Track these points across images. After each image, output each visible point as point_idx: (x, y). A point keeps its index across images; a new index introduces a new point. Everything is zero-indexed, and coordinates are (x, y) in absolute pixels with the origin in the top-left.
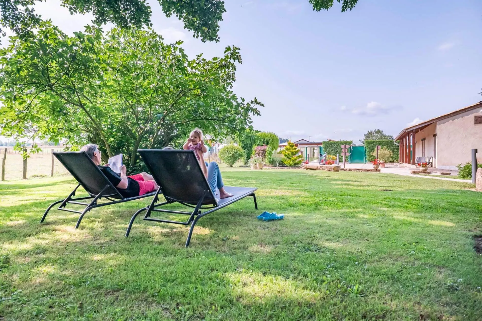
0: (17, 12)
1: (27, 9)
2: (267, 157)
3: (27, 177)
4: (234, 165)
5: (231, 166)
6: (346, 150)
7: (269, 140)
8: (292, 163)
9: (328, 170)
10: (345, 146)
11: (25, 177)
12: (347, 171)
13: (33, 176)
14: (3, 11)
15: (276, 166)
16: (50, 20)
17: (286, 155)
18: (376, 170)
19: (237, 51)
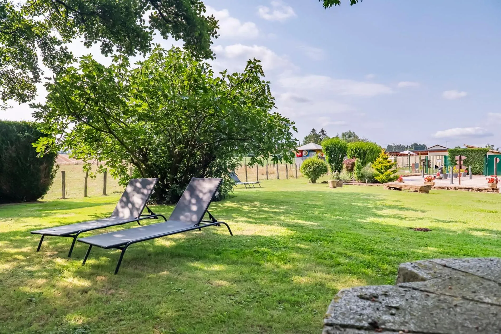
0: (54, 52)
1: (62, 48)
2: (355, 172)
3: (107, 193)
4: (317, 181)
5: (314, 181)
6: (462, 162)
7: (367, 150)
8: (384, 178)
9: (414, 190)
10: (460, 158)
11: (105, 193)
12: (452, 190)
13: (114, 192)
14: (43, 53)
15: (365, 182)
16: (90, 54)
17: (377, 170)
18: (493, 189)
19: (257, 64)
